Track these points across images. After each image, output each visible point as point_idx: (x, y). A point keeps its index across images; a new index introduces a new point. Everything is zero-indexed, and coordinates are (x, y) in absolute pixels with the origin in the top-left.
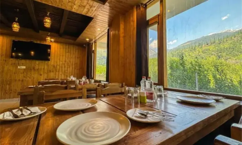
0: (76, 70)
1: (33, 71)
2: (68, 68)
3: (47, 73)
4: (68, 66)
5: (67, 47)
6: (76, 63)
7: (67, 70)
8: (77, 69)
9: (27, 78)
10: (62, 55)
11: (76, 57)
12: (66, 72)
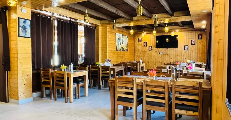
0: (198, 54)
1: (166, 55)
2: (191, 52)
3: (175, 57)
4: (192, 51)
5: (190, 33)
6: (198, 47)
7: (191, 55)
8: (200, 53)
9: (163, 61)
10: (185, 42)
11: (199, 42)
12: (190, 56)
